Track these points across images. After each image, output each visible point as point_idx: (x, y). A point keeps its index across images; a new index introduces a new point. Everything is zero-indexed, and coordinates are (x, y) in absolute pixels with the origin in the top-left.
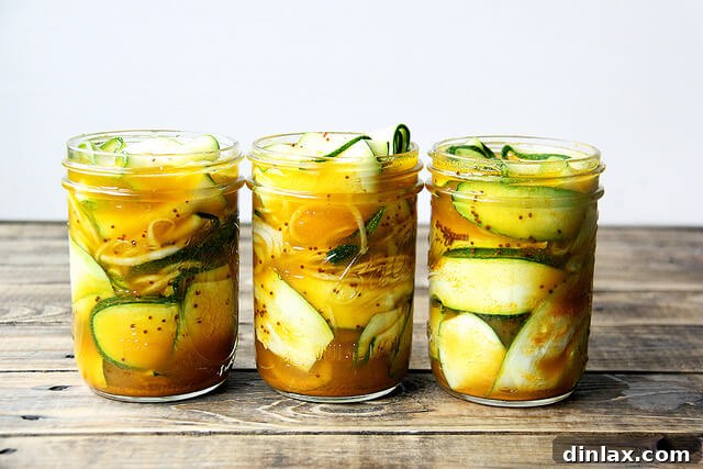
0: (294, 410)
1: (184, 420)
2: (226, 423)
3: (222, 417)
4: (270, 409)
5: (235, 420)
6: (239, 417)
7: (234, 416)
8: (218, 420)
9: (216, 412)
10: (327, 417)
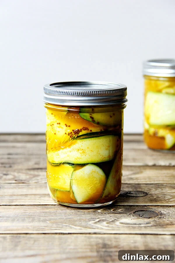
0: (107, 223)
1: (55, 227)
2: (76, 229)
3: (73, 226)
4: (96, 223)
5: (79, 228)
6: (81, 226)
7: (79, 226)
8: (71, 228)
9: (69, 224)
10: (123, 227)
